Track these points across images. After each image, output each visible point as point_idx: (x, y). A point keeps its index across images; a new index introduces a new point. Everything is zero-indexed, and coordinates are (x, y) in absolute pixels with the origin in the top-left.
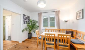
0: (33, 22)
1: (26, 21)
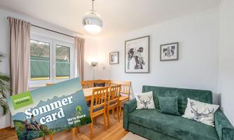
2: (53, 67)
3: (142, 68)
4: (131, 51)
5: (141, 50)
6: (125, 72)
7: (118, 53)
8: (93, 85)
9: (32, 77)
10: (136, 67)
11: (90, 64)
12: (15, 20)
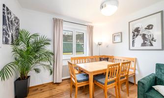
0: (32, 40)
1: (10, 34)
2: (74, 46)
3: (152, 45)
4: (137, 30)
5: (150, 27)
6: (130, 49)
7: (121, 33)
8: (99, 59)
9: (64, 52)
10: (144, 44)
11: (97, 43)
12: (56, 19)
